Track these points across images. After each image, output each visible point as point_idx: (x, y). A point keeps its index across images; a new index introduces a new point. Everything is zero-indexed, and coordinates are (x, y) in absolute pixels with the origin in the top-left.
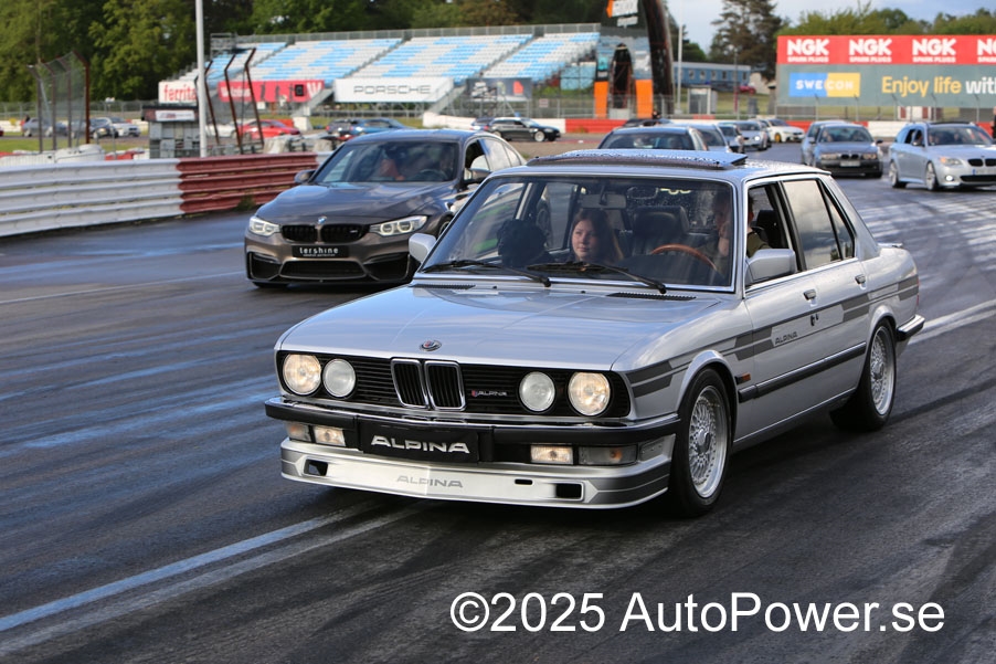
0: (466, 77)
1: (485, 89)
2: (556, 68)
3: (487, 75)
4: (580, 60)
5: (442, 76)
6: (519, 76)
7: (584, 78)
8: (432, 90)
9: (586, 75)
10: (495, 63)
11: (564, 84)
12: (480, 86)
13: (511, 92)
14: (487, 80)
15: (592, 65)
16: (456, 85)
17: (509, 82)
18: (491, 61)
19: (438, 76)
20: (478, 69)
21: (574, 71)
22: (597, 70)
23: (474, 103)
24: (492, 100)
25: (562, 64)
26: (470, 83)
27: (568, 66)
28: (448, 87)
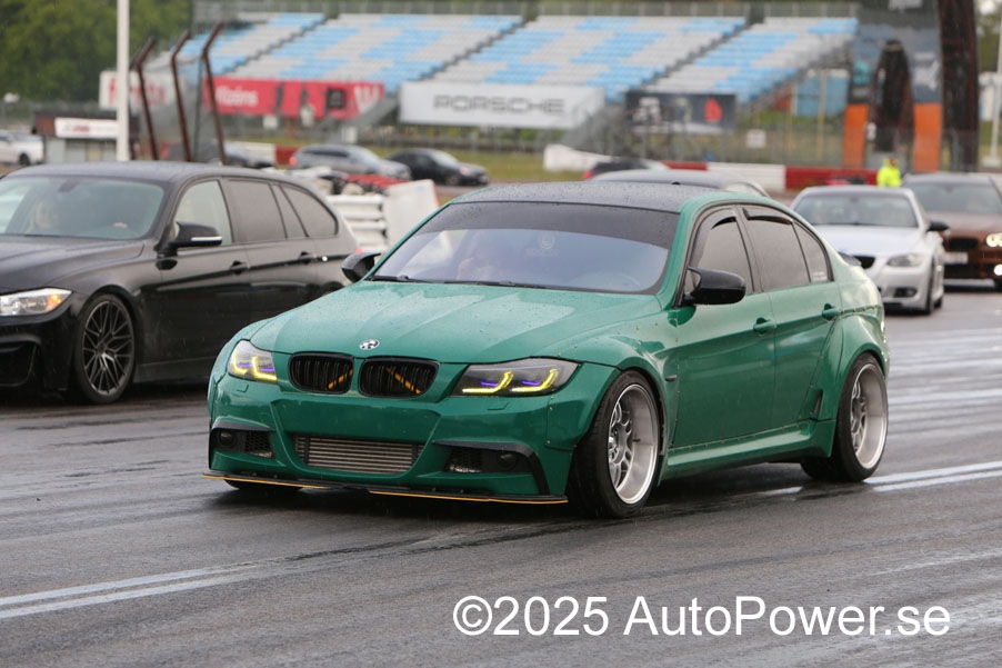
0: (627, 88)
1: (655, 111)
2: (778, 77)
3: (664, 86)
4: (823, 66)
5: (589, 84)
6: (717, 91)
7: (830, 97)
8: (568, 107)
9: (832, 93)
10: (680, 65)
12: (650, 105)
13: (699, 117)
14: (660, 96)
15: (841, 75)
16: (609, 102)
17: (698, 101)
18: (671, 62)
19: (580, 84)
20: (648, 75)
21: (811, 84)
22: (851, 86)
23: (633, 136)
24: (665, 129)
25: (791, 70)
26: (633, 98)
27: (800, 75)
28: (595, 105)
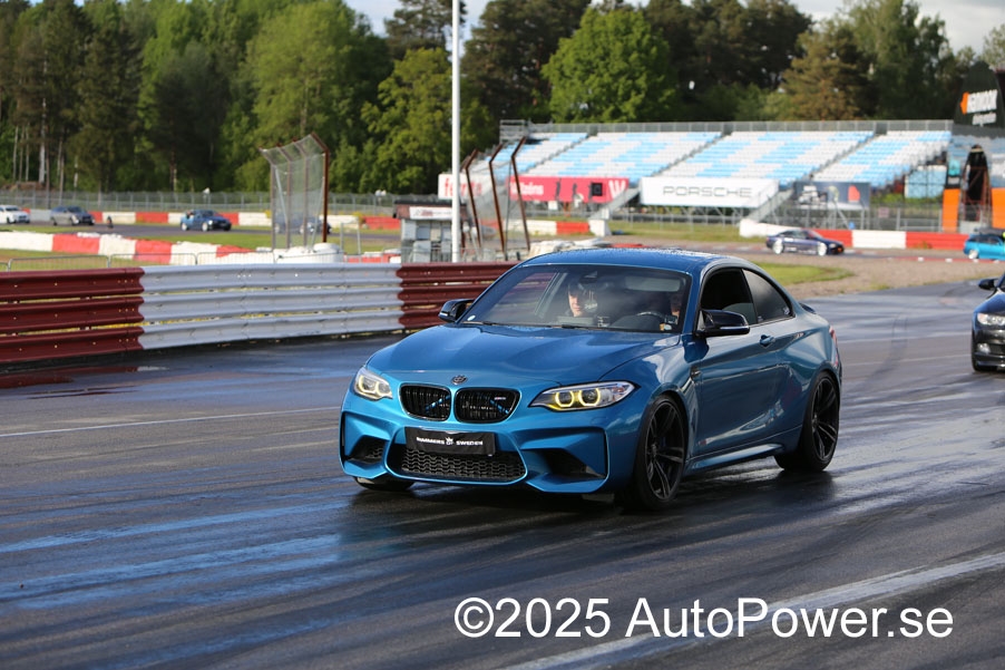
0: (794, 179)
1: (815, 194)
2: (899, 172)
3: (818, 178)
4: (928, 163)
5: (767, 177)
6: (855, 180)
7: (933, 184)
8: (754, 193)
9: (935, 181)
10: (828, 164)
11: (907, 191)
12: (810, 191)
13: (845, 199)
14: (818, 185)
15: (940, 169)
16: (782, 188)
17: (844, 188)
18: (823, 162)
19: (761, 177)
20: (808, 171)
21: (920, 176)
22: (948, 176)
23: (800, 210)
24: (822, 208)
25: (907, 169)
26: (797, 187)
27: (912, 171)
28: (772, 190)
